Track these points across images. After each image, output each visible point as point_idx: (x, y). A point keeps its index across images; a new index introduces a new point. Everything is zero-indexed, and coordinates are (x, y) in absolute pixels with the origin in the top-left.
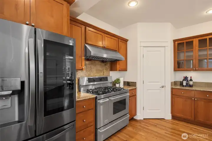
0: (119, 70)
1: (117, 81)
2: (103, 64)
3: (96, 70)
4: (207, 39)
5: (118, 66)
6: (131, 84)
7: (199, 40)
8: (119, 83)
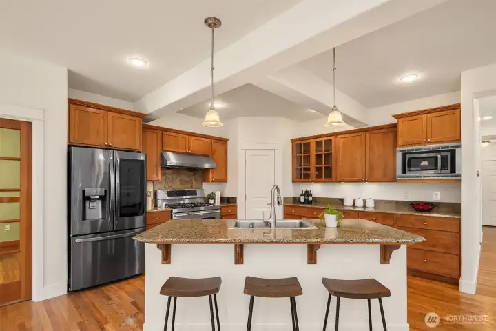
0: (213, 181)
1: (212, 196)
2: (192, 173)
3: (181, 180)
4: (322, 141)
5: (211, 176)
6: (231, 200)
7: (316, 142)
8: (214, 199)
